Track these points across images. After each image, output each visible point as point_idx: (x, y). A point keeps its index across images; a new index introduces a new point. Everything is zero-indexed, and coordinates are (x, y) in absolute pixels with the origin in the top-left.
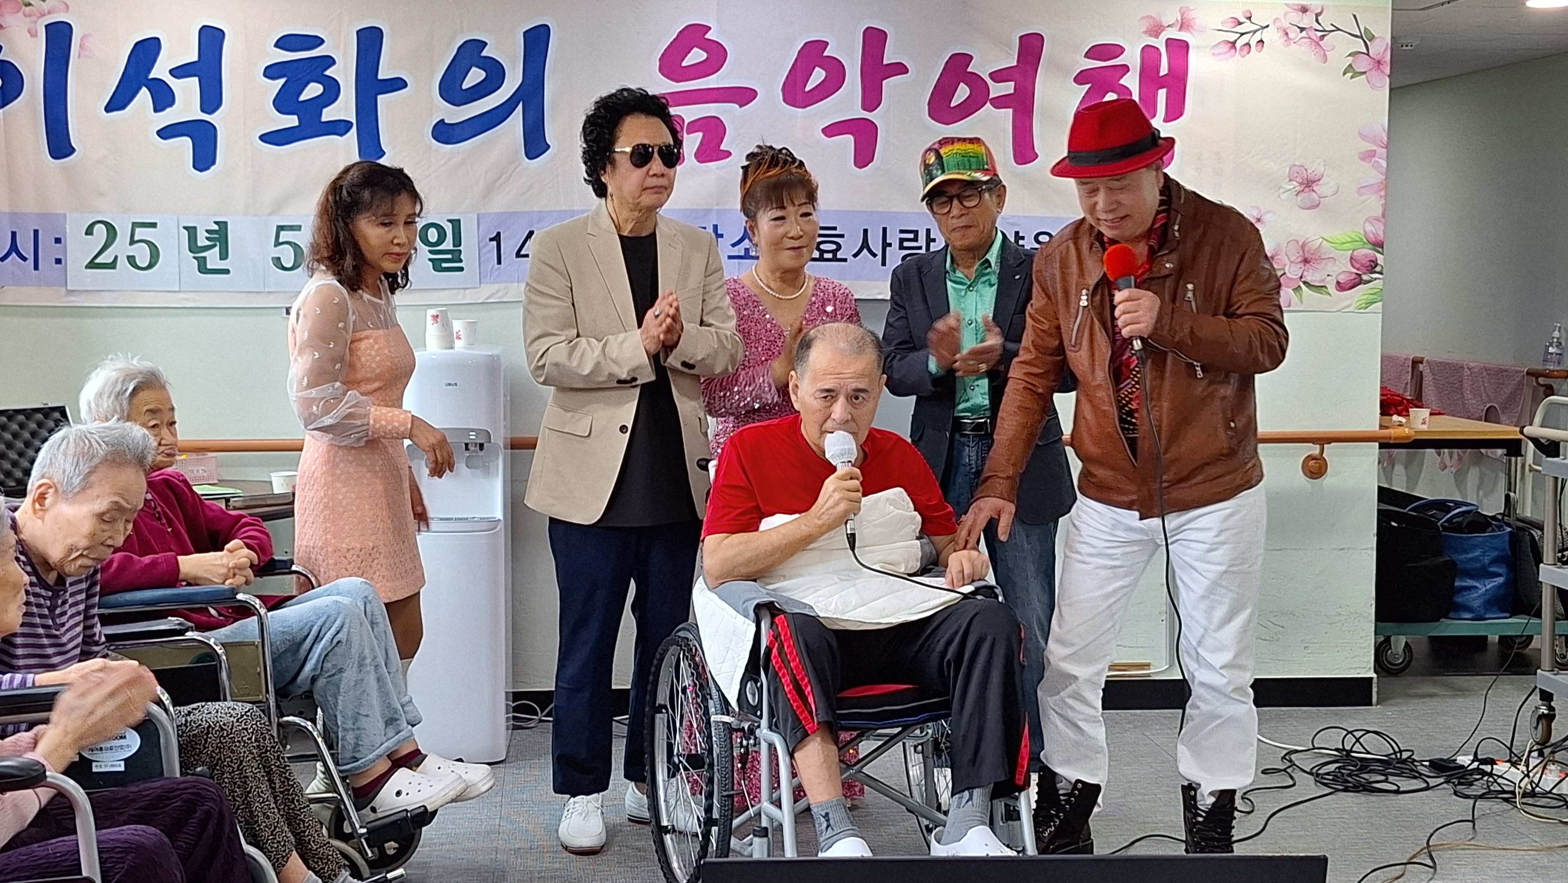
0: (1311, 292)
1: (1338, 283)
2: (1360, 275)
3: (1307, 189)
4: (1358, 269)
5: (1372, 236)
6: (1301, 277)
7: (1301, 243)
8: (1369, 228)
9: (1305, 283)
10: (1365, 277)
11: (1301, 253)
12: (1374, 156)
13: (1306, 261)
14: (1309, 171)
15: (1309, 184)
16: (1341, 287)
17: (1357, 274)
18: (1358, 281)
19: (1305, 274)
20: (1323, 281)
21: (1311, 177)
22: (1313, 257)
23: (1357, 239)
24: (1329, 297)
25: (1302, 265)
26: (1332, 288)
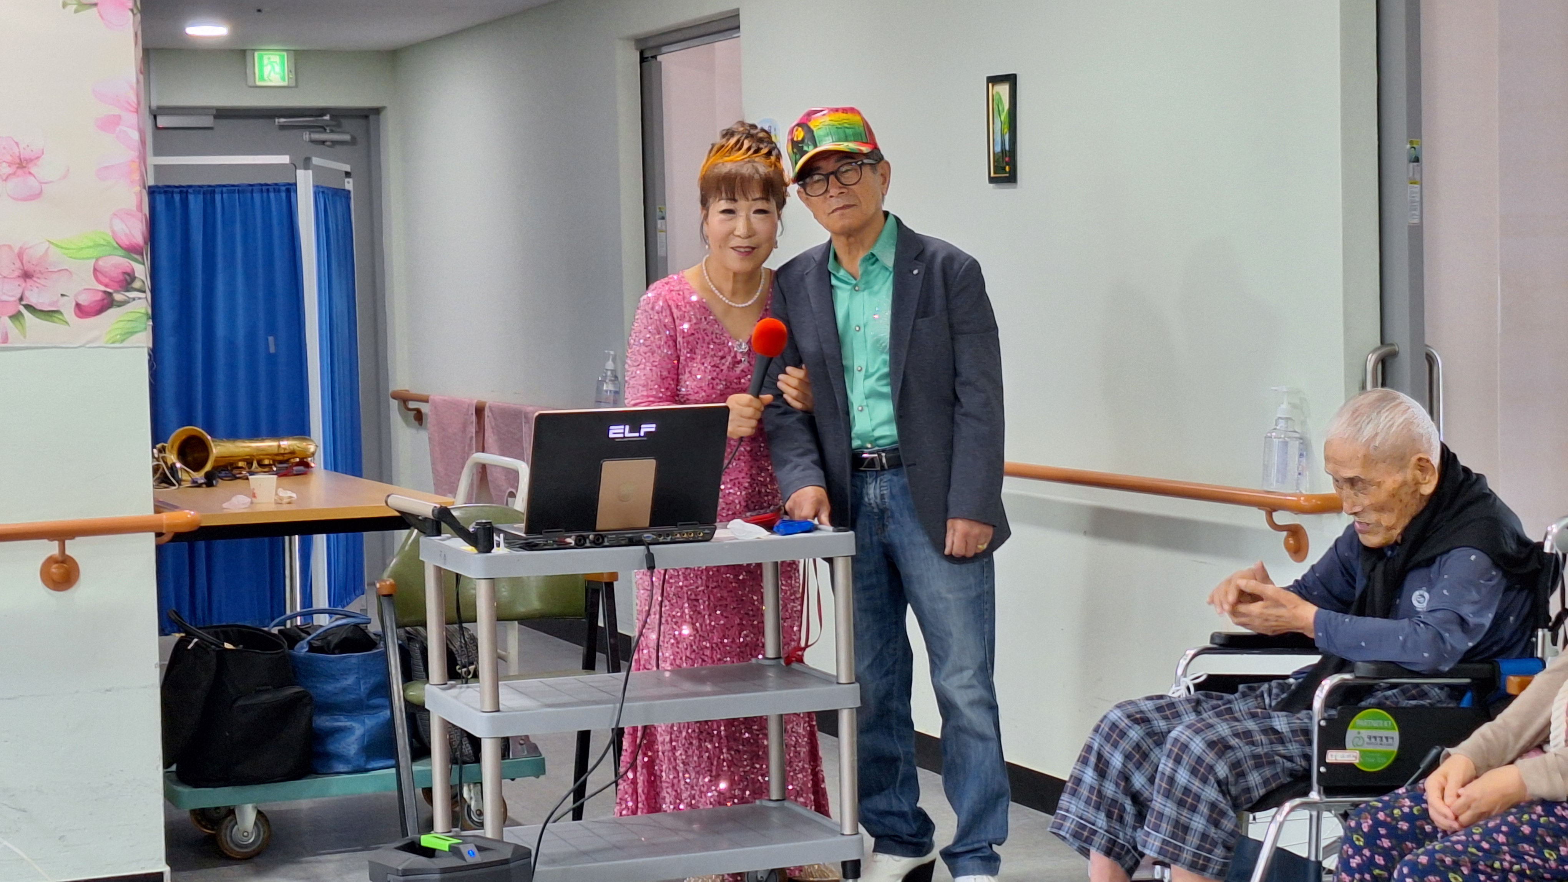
0: (38, 320)
1: (78, 305)
2: (110, 294)
3: (20, 172)
4: (106, 286)
5: (123, 238)
6: (21, 299)
7: (16, 250)
8: (119, 226)
9: (28, 307)
10: (118, 297)
11: (18, 264)
12: (118, 124)
13: (27, 275)
14: (22, 146)
15: (22, 164)
16: (82, 311)
17: (105, 292)
18: (106, 303)
19: (27, 294)
20: (54, 303)
21: (26, 154)
22: (37, 269)
23: (102, 242)
24: (67, 327)
25: (21, 281)
26: (69, 313)
